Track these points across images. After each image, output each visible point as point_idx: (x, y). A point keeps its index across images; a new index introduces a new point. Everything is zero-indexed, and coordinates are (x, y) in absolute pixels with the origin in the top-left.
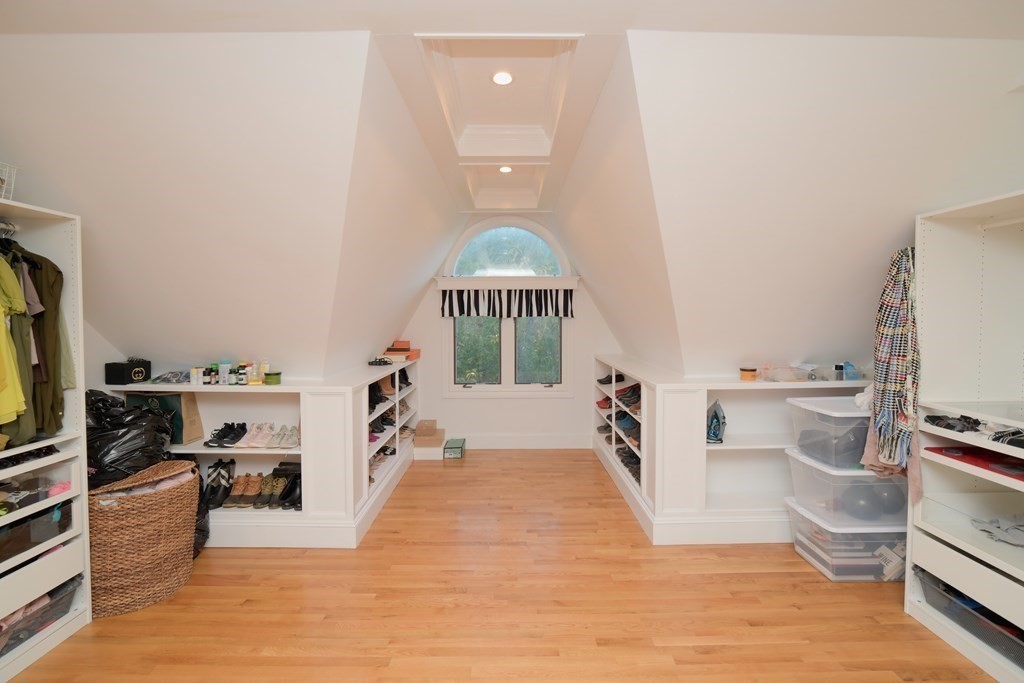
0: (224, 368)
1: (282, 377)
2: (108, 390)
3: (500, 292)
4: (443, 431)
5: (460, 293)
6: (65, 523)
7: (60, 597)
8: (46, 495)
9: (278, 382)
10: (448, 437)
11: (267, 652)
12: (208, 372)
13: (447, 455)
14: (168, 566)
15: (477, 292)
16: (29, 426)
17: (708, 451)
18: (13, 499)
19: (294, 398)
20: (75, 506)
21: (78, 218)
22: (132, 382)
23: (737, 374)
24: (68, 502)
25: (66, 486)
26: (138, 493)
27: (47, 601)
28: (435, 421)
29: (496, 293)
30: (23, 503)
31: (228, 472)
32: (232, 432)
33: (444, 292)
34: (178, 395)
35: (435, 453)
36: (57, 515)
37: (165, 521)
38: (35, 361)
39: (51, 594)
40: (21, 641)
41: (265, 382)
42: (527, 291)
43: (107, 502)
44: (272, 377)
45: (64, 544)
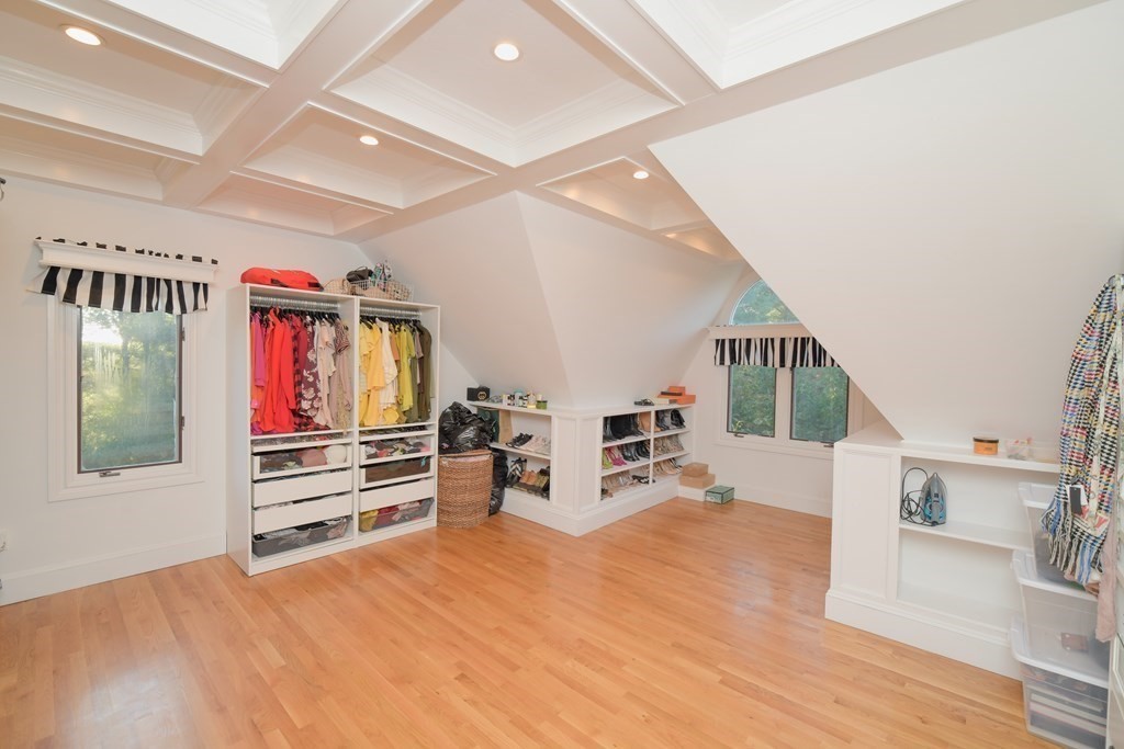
0: (518, 395)
1: (548, 405)
2: (466, 404)
3: (772, 340)
4: (714, 477)
5: (733, 342)
6: (426, 468)
7: (424, 504)
8: (419, 451)
9: (545, 408)
10: (718, 483)
11: (489, 565)
12: (512, 397)
13: (709, 499)
14: (470, 509)
15: (749, 341)
16: (415, 414)
17: (901, 530)
18: (407, 449)
19: (548, 418)
20: (432, 460)
21: (439, 307)
22: (478, 400)
23: (971, 445)
24: (429, 457)
25: (428, 449)
26: (459, 460)
27: (418, 504)
28: (707, 466)
29: (769, 341)
30: (410, 452)
31: (521, 467)
32: (523, 439)
33: (717, 341)
34: (498, 411)
35: (696, 494)
36: (423, 463)
37: (469, 481)
38: (418, 381)
39: (420, 501)
40: (406, 520)
41: (538, 407)
42: (803, 339)
43: (445, 462)
44: (541, 404)
45: (426, 478)
